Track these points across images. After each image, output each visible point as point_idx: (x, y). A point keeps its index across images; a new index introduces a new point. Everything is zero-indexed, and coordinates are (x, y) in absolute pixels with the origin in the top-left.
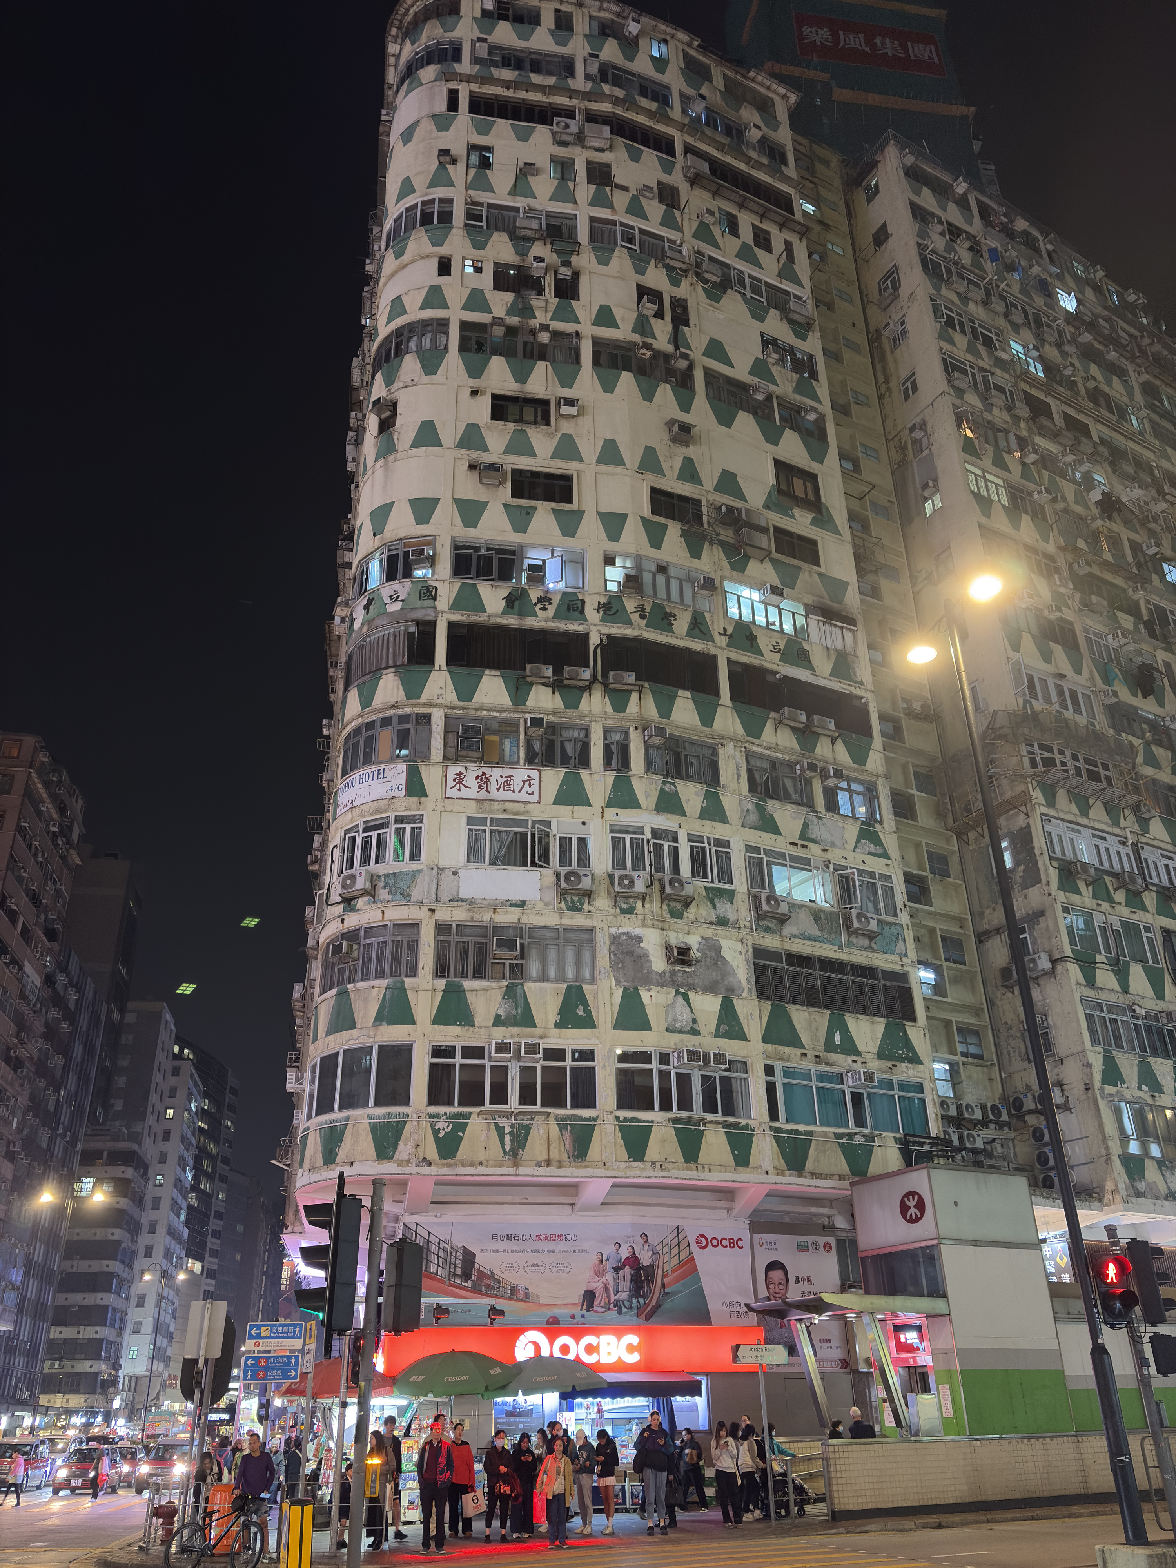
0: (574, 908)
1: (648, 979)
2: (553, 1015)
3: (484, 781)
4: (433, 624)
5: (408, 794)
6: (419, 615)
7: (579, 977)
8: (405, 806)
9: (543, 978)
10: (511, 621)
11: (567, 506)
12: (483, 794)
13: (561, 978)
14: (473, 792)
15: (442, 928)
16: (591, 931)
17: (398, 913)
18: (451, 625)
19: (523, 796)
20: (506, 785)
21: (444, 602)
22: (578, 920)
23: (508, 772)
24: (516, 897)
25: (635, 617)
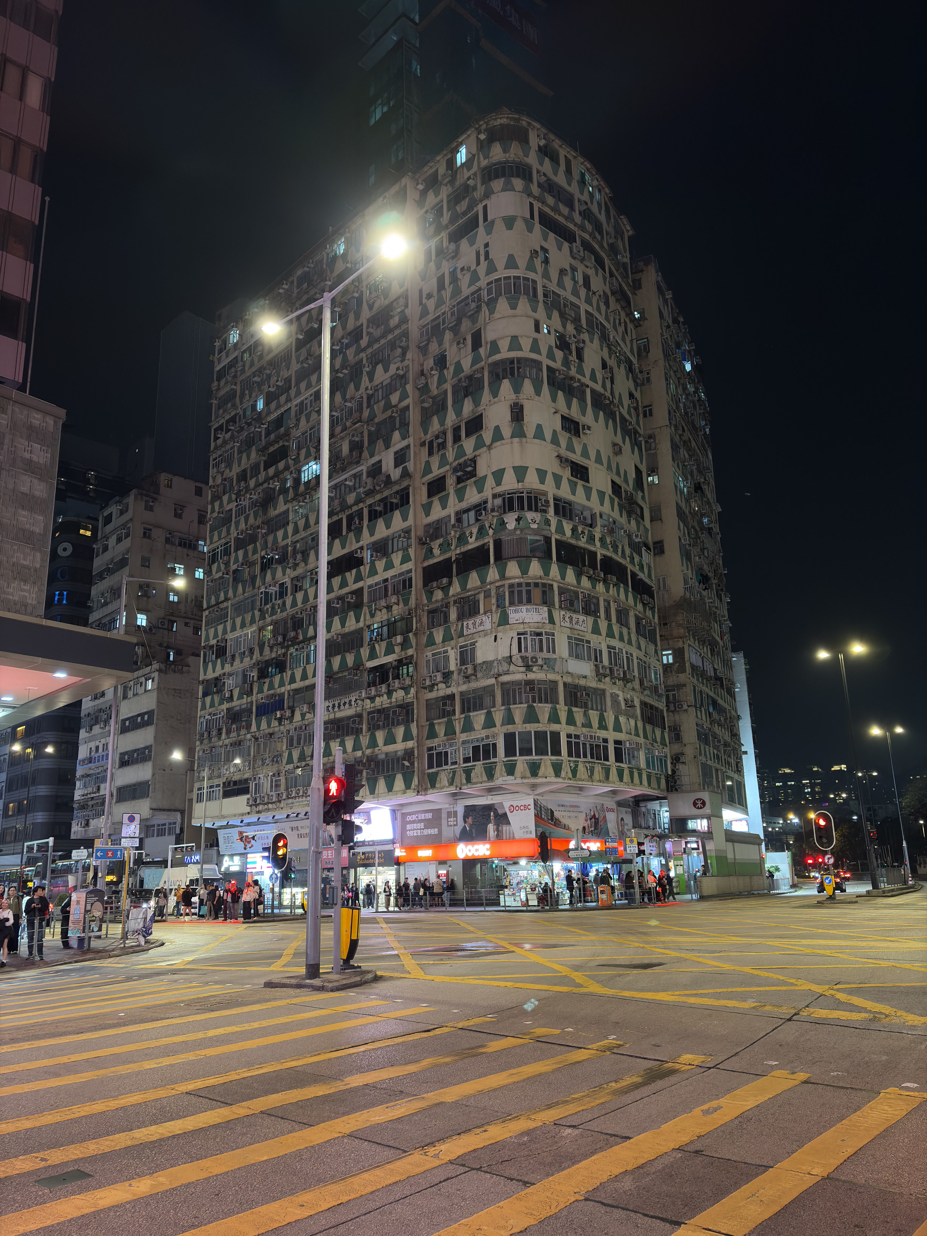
0: (600, 681)
1: (621, 714)
2: (597, 725)
3: (571, 618)
4: (550, 538)
5: (550, 623)
6: (545, 533)
7: (601, 710)
8: (548, 628)
9: (592, 709)
10: (573, 542)
11: (587, 484)
12: (571, 626)
13: (597, 710)
14: (568, 624)
15: (565, 684)
16: (604, 691)
17: (551, 677)
18: (556, 540)
19: (582, 628)
20: (577, 623)
21: (553, 528)
22: (601, 686)
23: (578, 616)
24: (584, 674)
25: (610, 546)
